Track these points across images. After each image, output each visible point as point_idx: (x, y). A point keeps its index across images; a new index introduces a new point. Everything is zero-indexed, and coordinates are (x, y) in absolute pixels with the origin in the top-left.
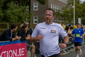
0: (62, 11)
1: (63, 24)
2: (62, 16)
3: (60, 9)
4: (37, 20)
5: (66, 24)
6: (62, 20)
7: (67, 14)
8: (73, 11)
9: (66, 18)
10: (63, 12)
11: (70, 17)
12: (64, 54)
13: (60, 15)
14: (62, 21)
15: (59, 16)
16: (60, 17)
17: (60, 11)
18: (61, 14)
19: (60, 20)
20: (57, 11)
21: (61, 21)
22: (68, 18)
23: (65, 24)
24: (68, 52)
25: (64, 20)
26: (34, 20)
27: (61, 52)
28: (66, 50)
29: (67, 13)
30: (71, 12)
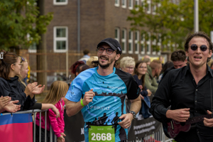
0: (152, 6)
1: (157, 51)
2: (154, 24)
3: (145, 2)
4: (65, 39)
6: (153, 38)
7: (169, 17)
8: (193, 8)
9: (169, 31)
10: (157, 11)
11: (181, 30)
13: (146, 20)
14: (154, 43)
15: (141, 25)
16: (146, 29)
17: (147, 6)
18: (149, 17)
19: (147, 40)
20: (135, 6)
21: (149, 43)
22: (175, 30)
25: (162, 37)
26: (56, 39)
29: (172, 15)
30: (187, 9)
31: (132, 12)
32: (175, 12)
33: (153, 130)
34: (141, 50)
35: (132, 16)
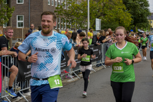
0: (67, 5)
1: (69, 28)
2: (67, 14)
3: (63, 3)
4: (23, 21)
5: (74, 29)
6: (67, 21)
7: (75, 11)
8: (87, 6)
9: (75, 18)
10: (69, 8)
11: (81, 17)
12: (70, 81)
13: (64, 12)
14: (68, 24)
15: (61, 15)
16: (64, 17)
17: (64, 5)
19: (64, 22)
20: (58, 5)
21: (65, 24)
22: (78, 18)
23: (72, 29)
24: (76, 78)
25: (72, 21)
26: (18, 21)
27: (65, 78)
28: (73, 74)
30: (84, 7)
31: (57, 8)
32: (78, 8)
33: (65, 67)
34: (61, 28)
35: (56, 10)
